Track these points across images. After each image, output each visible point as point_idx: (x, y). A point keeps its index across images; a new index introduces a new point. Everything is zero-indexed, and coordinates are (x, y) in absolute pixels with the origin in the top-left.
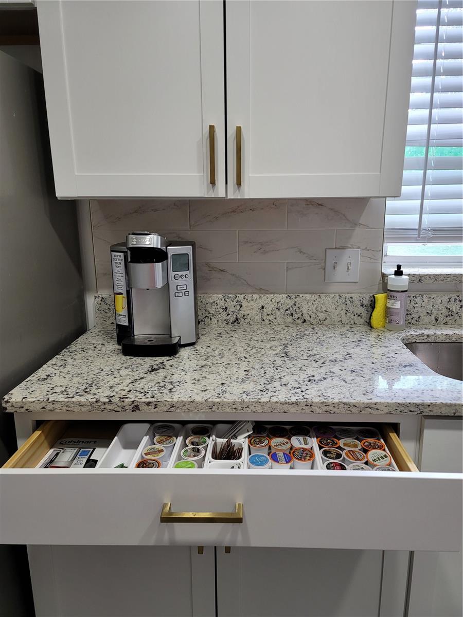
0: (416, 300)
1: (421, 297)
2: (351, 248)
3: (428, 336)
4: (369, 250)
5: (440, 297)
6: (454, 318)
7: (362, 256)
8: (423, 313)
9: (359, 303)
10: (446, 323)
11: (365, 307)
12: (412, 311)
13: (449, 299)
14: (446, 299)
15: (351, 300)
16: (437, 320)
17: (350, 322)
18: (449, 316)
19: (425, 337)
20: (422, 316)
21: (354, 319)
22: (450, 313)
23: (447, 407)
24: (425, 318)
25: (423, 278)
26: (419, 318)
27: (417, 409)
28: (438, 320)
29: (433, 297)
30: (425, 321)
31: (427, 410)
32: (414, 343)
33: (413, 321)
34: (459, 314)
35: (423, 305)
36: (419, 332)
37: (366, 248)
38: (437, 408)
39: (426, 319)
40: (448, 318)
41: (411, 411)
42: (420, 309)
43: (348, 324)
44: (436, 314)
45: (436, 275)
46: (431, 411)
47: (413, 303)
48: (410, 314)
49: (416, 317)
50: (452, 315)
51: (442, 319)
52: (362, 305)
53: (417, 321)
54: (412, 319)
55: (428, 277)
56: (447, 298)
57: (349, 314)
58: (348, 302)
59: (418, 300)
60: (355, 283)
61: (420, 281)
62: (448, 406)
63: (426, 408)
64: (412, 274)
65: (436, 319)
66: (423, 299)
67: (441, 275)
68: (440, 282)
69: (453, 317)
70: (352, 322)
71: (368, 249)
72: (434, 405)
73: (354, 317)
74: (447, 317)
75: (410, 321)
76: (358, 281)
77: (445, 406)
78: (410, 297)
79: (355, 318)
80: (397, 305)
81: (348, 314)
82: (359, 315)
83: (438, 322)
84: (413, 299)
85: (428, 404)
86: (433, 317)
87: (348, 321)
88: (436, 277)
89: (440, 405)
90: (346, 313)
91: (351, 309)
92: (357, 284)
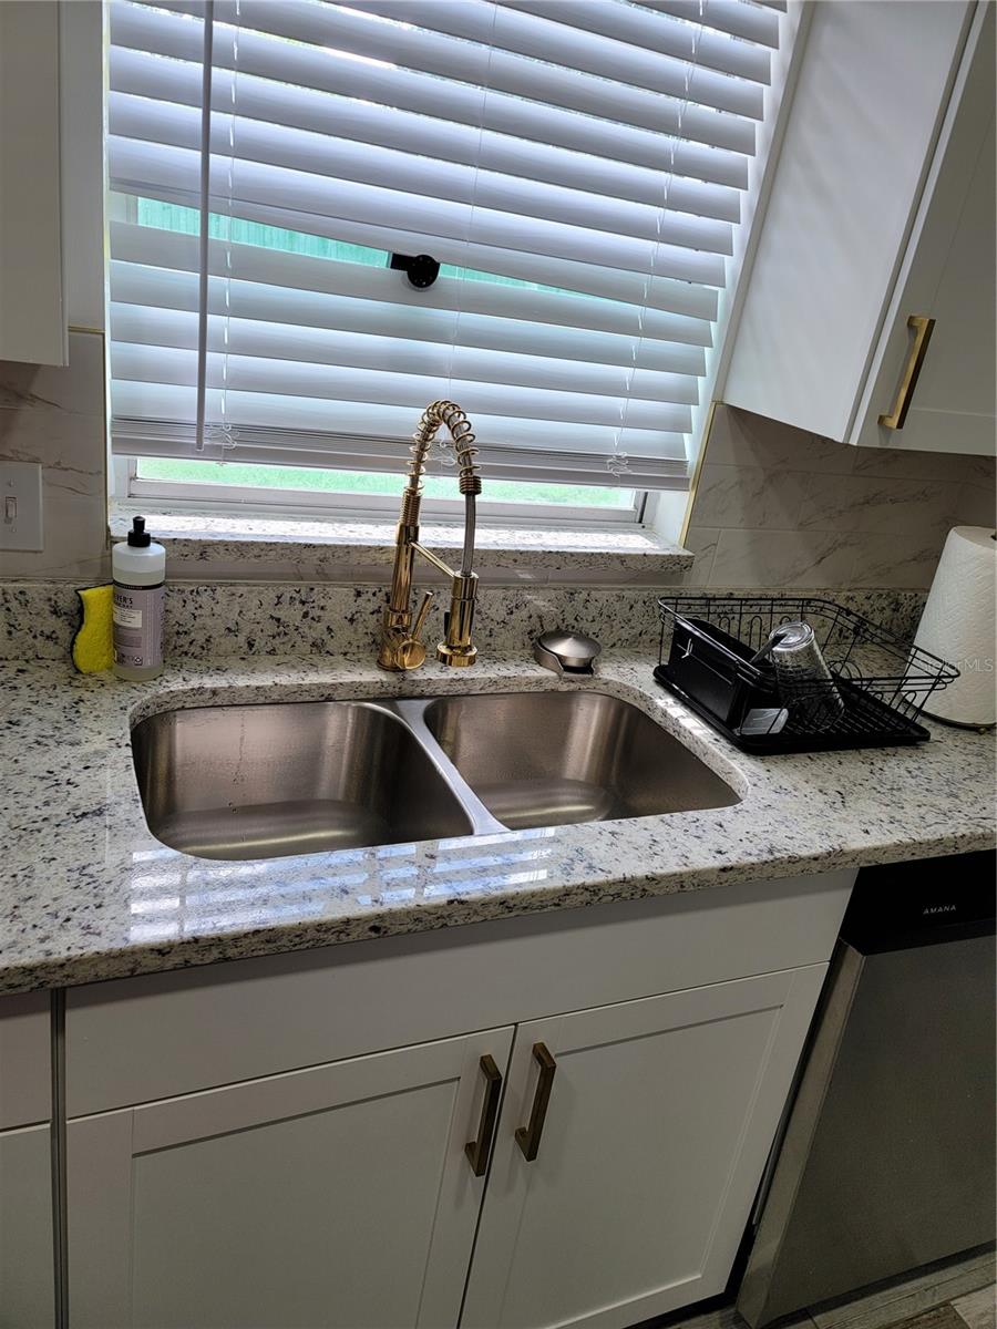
0: (199, 599)
1: (209, 592)
2: (11, 459)
3: (214, 692)
4: (66, 469)
5: (256, 593)
6: (290, 641)
7: (48, 483)
8: (216, 626)
9: (47, 608)
10: (272, 652)
11: (64, 617)
12: (189, 626)
13: (279, 598)
14: (271, 595)
15: (21, 597)
16: (251, 645)
17: (24, 653)
18: (279, 634)
19: (207, 695)
20: (214, 635)
21: (34, 646)
22: (281, 628)
23: (112, 960)
24: (222, 640)
25: (209, 550)
26: (207, 640)
27: (29, 978)
28: (253, 645)
29: (240, 592)
30: (223, 648)
31: (57, 977)
32: (178, 709)
33: (192, 649)
34: (300, 630)
35: (217, 609)
36: (195, 683)
37: (59, 463)
38: (87, 967)
39: (228, 643)
40: (278, 641)
41: (11, 986)
42: (209, 622)
43: (17, 658)
44: (248, 631)
45: (243, 544)
46: (68, 976)
47: (191, 607)
48: (186, 633)
49: (200, 638)
50: (286, 634)
51: (263, 643)
52: (55, 612)
53: (203, 648)
54: (191, 643)
55: (222, 549)
56: (273, 595)
57: (19, 634)
58: (14, 605)
59: (204, 599)
60: (36, 552)
61: (203, 555)
62: (113, 957)
63: (54, 973)
64: (180, 540)
65: (249, 643)
66: (215, 596)
67: (253, 543)
68: (253, 559)
69: (286, 639)
70: (30, 654)
71: (63, 465)
72: (76, 961)
73: (36, 642)
74: (274, 637)
75: (185, 649)
76: (41, 548)
77: (107, 959)
78: (183, 592)
79: (38, 645)
80: (135, 620)
81: (16, 634)
82: (48, 637)
83: (254, 649)
84: (191, 597)
85: (60, 962)
86: (242, 639)
87: (18, 652)
88: (241, 548)
89: (93, 959)
90: (10, 633)
91: (24, 621)
92: (39, 555)
